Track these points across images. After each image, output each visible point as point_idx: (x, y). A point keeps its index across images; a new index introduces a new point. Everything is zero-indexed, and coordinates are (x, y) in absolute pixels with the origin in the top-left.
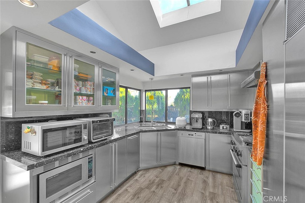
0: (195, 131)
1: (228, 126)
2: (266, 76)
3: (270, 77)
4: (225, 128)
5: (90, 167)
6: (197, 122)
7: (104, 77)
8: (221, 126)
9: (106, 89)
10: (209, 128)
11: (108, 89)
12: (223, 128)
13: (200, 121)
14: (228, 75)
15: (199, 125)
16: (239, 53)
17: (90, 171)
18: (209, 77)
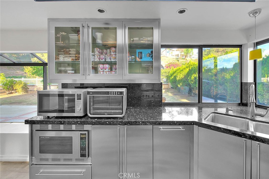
5: (83, 145)
7: (138, 38)
9: (139, 52)
11: (141, 53)
17: (82, 149)
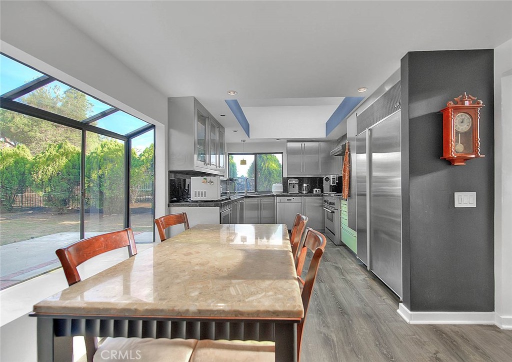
0: (293, 196)
1: (320, 190)
2: (349, 149)
3: (351, 150)
4: (318, 191)
6: (293, 187)
8: (314, 190)
10: (304, 192)
12: (316, 192)
13: (297, 186)
14: (319, 143)
15: (296, 190)
16: (329, 126)
18: (303, 143)
